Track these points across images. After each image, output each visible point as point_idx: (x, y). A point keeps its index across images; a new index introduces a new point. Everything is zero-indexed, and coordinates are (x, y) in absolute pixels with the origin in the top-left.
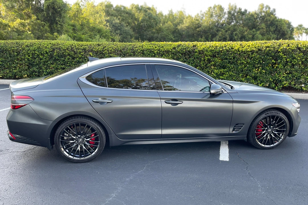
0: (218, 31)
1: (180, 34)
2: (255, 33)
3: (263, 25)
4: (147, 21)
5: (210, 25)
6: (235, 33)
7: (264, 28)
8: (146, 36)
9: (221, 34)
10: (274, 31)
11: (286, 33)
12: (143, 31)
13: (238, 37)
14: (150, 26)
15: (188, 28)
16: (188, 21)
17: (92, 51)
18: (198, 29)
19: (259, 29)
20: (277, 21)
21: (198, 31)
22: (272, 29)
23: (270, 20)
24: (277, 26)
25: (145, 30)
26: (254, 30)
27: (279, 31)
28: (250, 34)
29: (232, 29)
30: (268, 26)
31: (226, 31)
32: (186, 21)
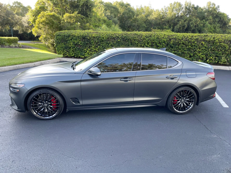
0: (178, 21)
1: (150, 23)
2: (205, 22)
3: (211, 17)
4: (127, 14)
5: (172, 16)
6: (191, 22)
7: (211, 19)
8: (127, 24)
9: (181, 23)
10: (218, 22)
11: (227, 23)
12: (124, 21)
13: (193, 25)
14: (130, 17)
15: (156, 18)
16: (156, 13)
17: (204, 40)
18: (163, 20)
19: (207, 20)
20: (221, 14)
21: (163, 21)
22: (217, 20)
23: (215, 14)
24: (220, 18)
25: (126, 21)
26: (204, 20)
27: (222, 22)
28: (202, 24)
29: (188, 19)
30: (214, 18)
31: (185, 21)
32: (155, 14)
